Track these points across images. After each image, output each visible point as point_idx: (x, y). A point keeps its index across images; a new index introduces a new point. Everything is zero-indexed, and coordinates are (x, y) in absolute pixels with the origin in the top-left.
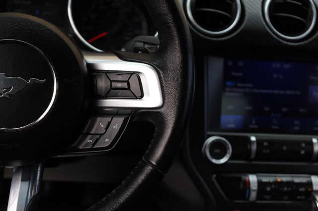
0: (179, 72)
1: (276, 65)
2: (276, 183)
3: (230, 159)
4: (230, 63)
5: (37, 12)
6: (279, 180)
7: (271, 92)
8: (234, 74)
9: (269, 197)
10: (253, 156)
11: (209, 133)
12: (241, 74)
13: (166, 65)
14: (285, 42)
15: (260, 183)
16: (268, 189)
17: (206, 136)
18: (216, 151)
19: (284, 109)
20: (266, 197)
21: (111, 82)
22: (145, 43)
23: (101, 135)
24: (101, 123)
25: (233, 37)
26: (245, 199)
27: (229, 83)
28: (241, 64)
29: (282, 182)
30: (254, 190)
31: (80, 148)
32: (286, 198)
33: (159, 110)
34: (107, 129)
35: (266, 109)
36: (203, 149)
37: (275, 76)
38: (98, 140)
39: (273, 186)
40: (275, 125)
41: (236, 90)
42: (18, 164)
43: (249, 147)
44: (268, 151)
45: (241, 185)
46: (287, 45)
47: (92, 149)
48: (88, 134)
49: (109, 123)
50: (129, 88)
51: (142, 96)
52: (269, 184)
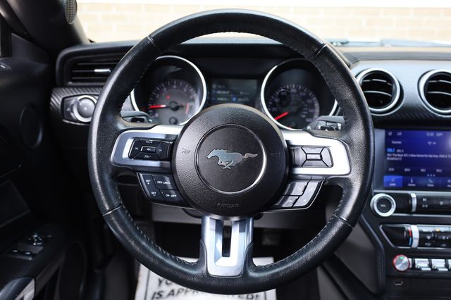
0: (363, 146)
1: (430, 134)
2: (435, 232)
3: (395, 212)
4: (390, 134)
5: (234, 99)
6: (438, 230)
7: (426, 156)
8: (394, 142)
9: (429, 244)
10: (414, 210)
11: (375, 191)
12: (400, 142)
13: (352, 140)
14: (440, 115)
15: (421, 233)
16: (429, 237)
17: (373, 194)
18: (382, 206)
19: (438, 171)
20: (426, 244)
21: (306, 154)
22: (327, 122)
23: (299, 196)
24: (298, 187)
25: (394, 113)
26: (408, 246)
27: (390, 150)
28: (400, 134)
29: (440, 232)
30: (416, 239)
31: (283, 206)
32: (444, 245)
33: (347, 177)
34: (304, 191)
35: (423, 170)
36: (371, 204)
37: (430, 143)
38: (297, 200)
39: (433, 235)
40: (431, 184)
41: (396, 155)
42: (236, 219)
43: (410, 202)
44: (427, 206)
45: (405, 234)
46: (441, 117)
47: (292, 207)
48: (289, 195)
49: (306, 187)
50: (321, 159)
51: (332, 166)
52: (429, 233)
